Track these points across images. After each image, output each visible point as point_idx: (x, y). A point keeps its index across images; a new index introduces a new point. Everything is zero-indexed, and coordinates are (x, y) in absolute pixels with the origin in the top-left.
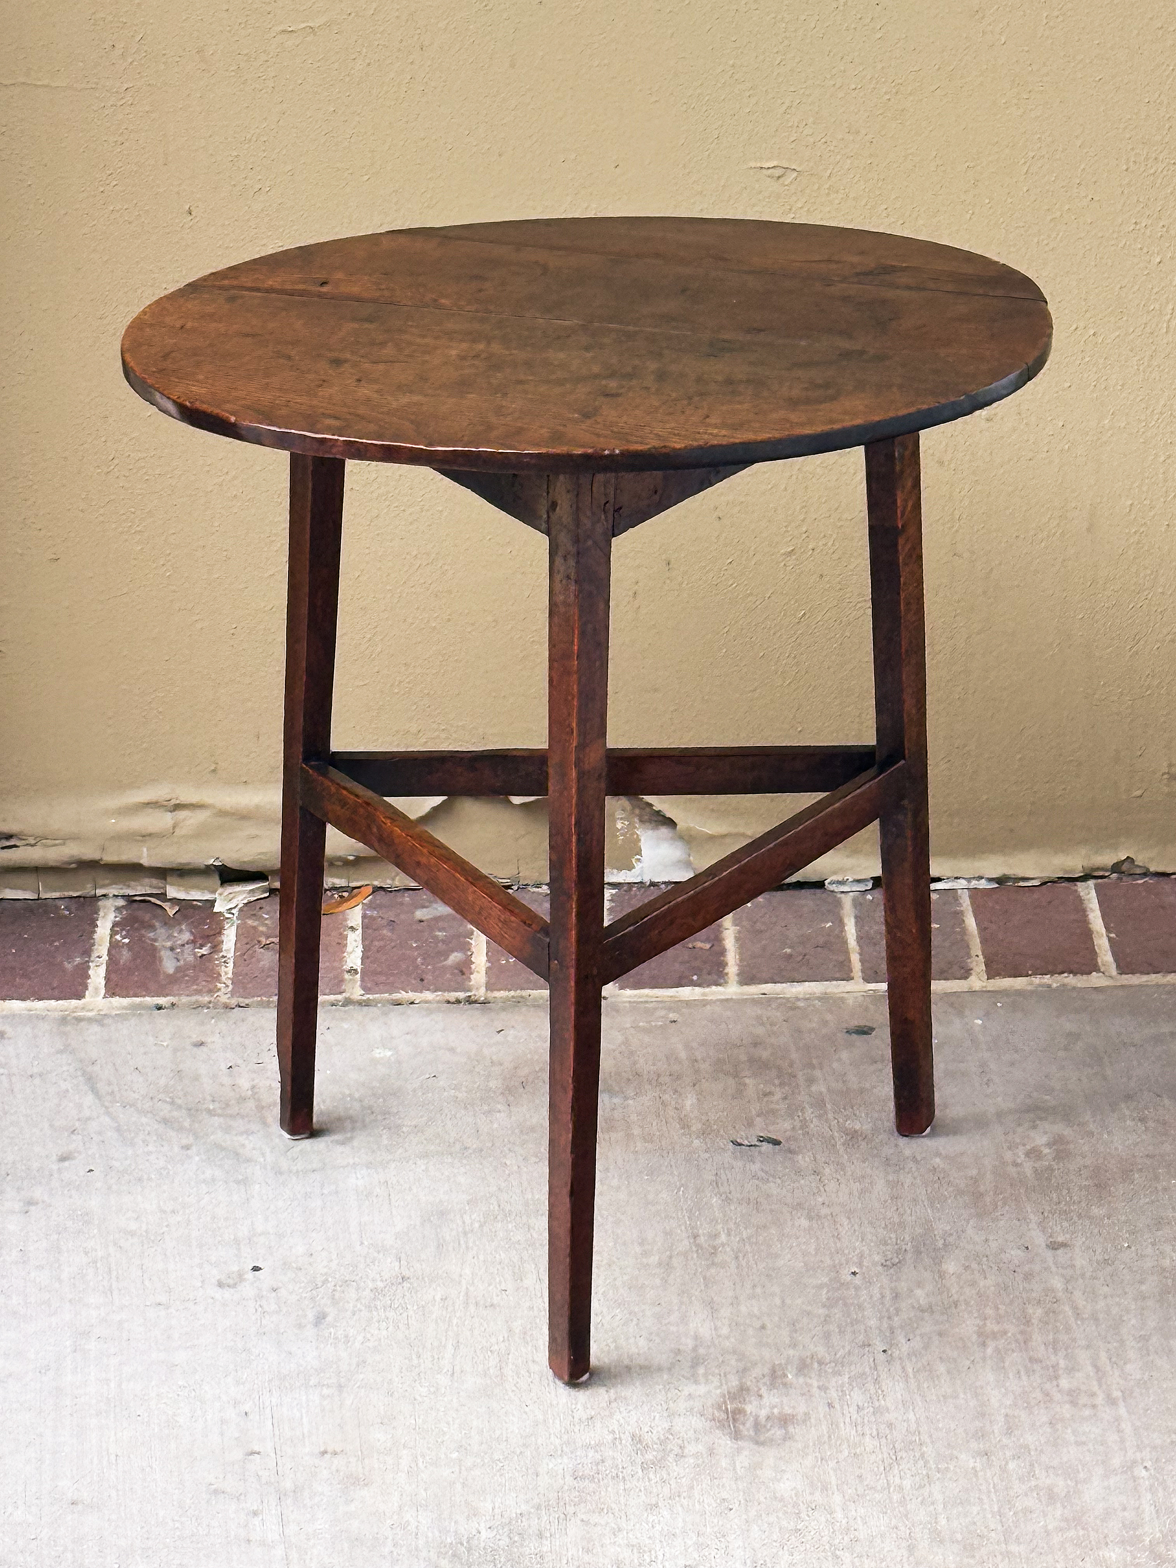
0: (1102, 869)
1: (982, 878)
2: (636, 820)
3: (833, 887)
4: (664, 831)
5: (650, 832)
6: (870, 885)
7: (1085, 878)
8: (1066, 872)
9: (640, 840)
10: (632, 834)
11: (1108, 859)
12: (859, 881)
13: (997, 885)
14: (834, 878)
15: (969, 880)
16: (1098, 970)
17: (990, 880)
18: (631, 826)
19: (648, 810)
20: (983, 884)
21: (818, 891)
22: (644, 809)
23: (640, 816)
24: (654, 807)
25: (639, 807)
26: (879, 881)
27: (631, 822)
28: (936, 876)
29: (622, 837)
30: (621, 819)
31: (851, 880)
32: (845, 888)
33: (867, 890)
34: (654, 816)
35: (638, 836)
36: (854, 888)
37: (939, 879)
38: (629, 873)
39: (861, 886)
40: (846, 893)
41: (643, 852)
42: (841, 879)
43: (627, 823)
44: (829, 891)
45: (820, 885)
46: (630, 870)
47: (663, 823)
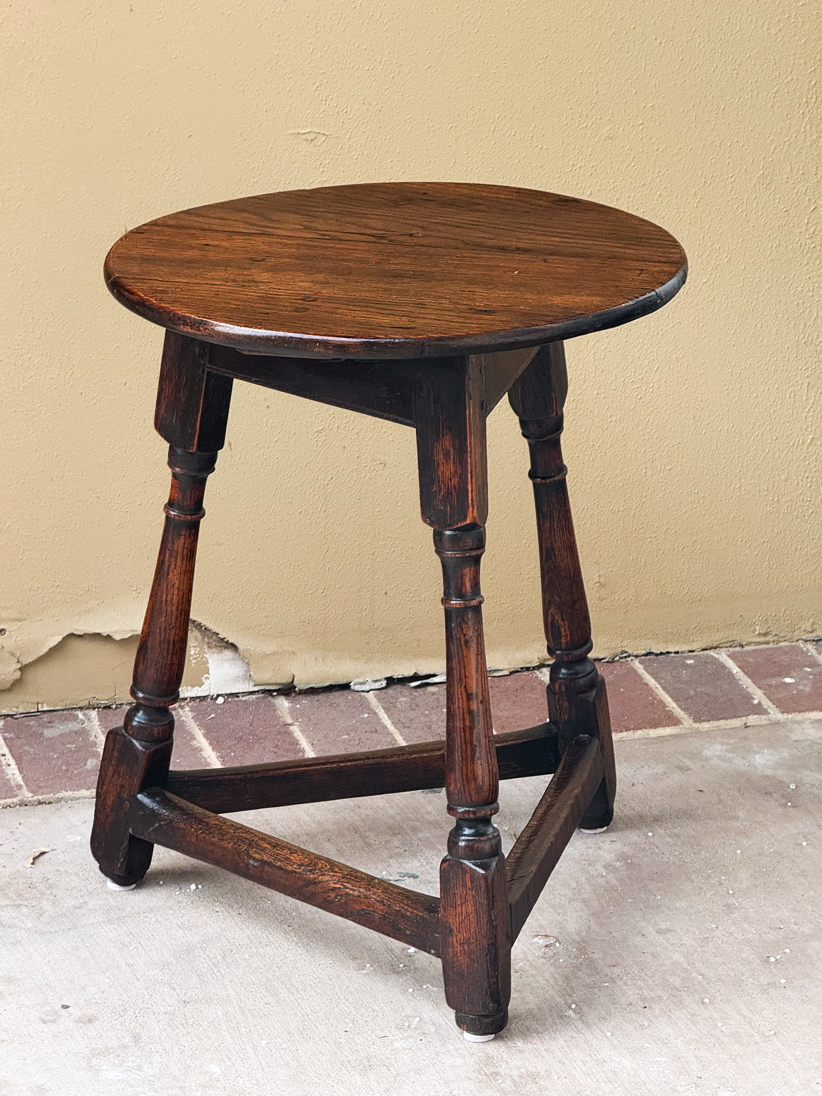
2: (206, 647)
3: (357, 688)
4: (228, 654)
5: (215, 656)
6: (384, 683)
7: (542, 665)
9: (208, 663)
10: (202, 658)
12: (376, 681)
14: (356, 680)
18: (202, 652)
19: (214, 638)
21: (346, 692)
22: (212, 637)
23: (208, 643)
24: (219, 636)
25: (208, 636)
26: (391, 681)
27: (202, 648)
28: (432, 673)
29: (194, 661)
30: (194, 647)
31: (370, 680)
32: (367, 688)
33: (382, 689)
34: (219, 642)
35: (207, 659)
36: (373, 687)
37: (434, 675)
38: (200, 689)
39: (377, 685)
40: (368, 692)
41: (210, 672)
42: (362, 681)
43: (198, 649)
44: (354, 691)
45: (346, 687)
46: (200, 686)
47: (226, 648)
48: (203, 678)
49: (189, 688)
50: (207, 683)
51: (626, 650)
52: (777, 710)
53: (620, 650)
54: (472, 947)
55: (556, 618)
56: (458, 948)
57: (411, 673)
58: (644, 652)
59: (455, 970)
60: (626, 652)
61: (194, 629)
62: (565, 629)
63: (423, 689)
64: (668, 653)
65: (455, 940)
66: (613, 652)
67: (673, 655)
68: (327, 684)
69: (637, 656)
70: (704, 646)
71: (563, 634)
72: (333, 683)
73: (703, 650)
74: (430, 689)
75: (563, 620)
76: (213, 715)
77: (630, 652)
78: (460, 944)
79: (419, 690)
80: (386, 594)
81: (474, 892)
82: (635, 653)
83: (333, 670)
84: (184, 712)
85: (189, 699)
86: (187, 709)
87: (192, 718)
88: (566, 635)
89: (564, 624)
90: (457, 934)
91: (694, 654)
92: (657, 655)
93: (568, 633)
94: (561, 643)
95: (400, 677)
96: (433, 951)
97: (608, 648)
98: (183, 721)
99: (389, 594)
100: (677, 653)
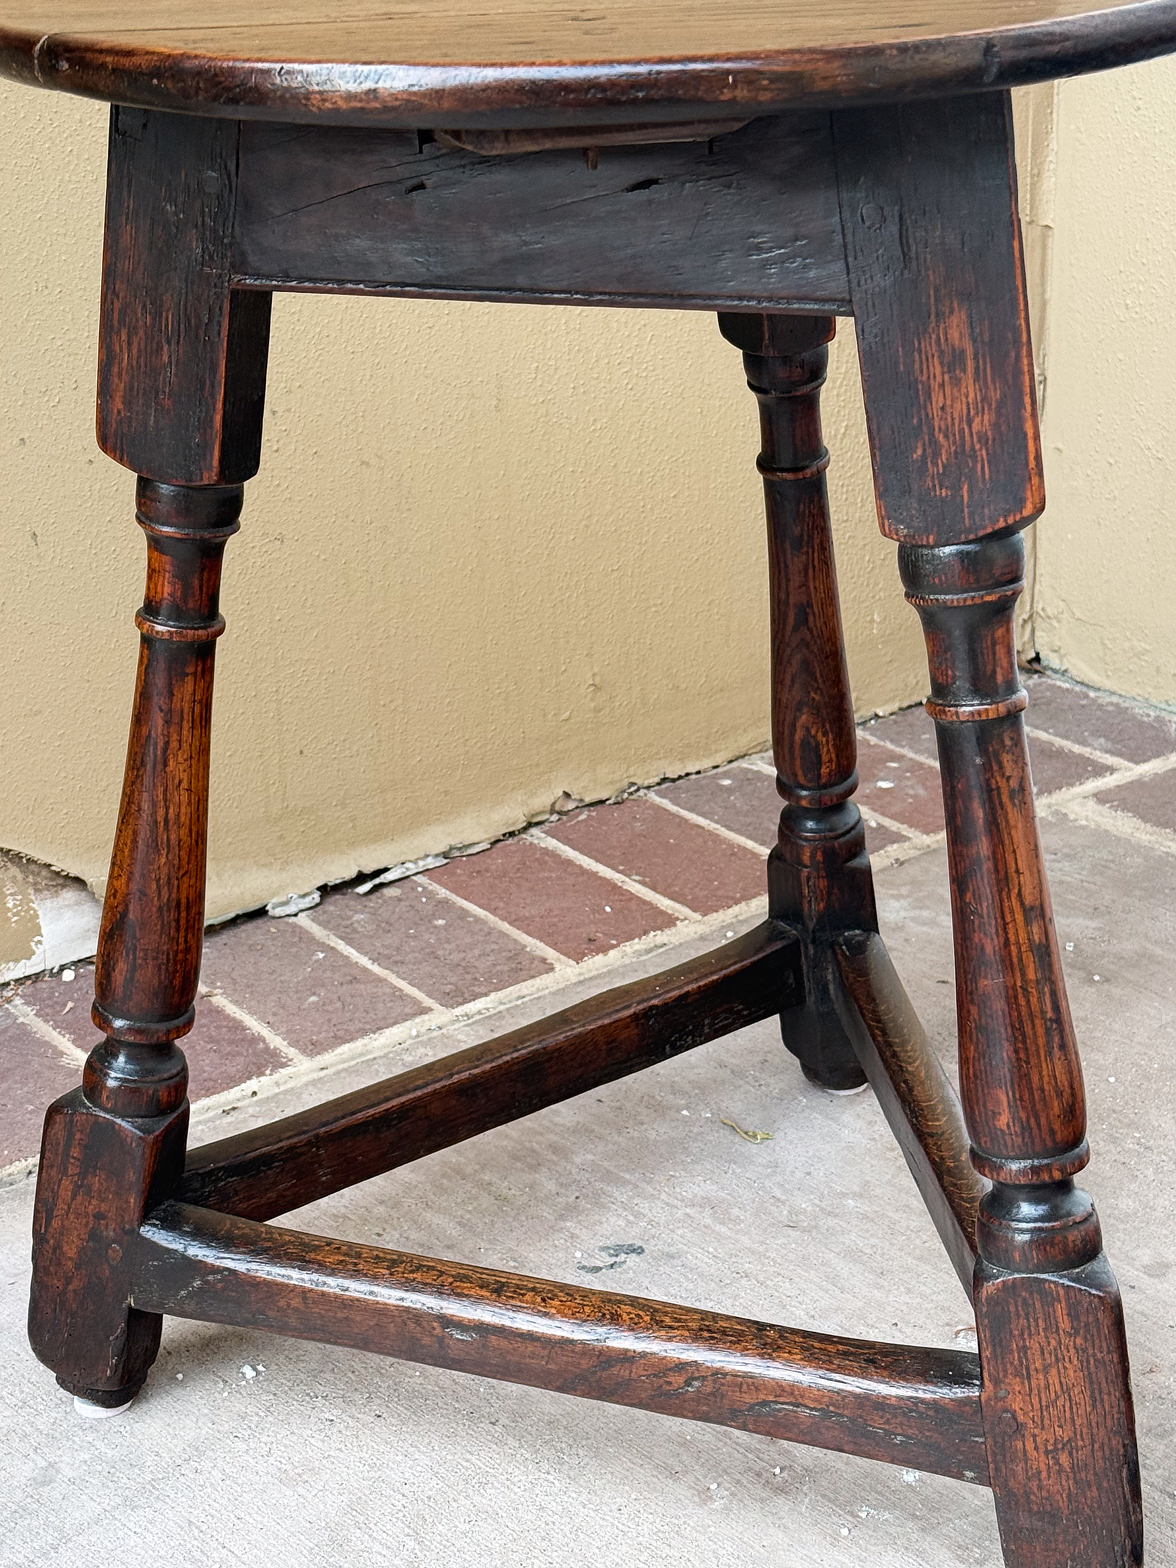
0: (543, 812)
1: (428, 856)
2: (31, 891)
3: (278, 912)
4: (69, 895)
5: (48, 903)
6: (317, 896)
7: (530, 825)
8: (507, 824)
9: (37, 917)
10: (27, 911)
11: (543, 800)
12: (304, 896)
13: (445, 861)
14: (275, 900)
15: (415, 862)
16: (679, 920)
17: (437, 856)
18: (26, 901)
19: (44, 873)
20: (431, 863)
21: (260, 922)
22: (39, 874)
23: (35, 884)
24: (53, 868)
25: (33, 873)
26: (325, 890)
27: (25, 895)
28: (382, 866)
29: (16, 918)
30: (11, 894)
31: (295, 896)
32: (292, 909)
33: (317, 905)
34: (52, 879)
35: (35, 911)
36: (302, 906)
37: (386, 870)
38: (28, 963)
39: (308, 902)
40: (296, 915)
41: (43, 931)
42: (284, 899)
43: (19, 897)
44: (274, 918)
45: (261, 913)
46: (29, 959)
47: (63, 886)
48: (33, 944)
49: (11, 964)
50: (39, 950)
51: (632, 780)
52: (918, 833)
53: (625, 783)
54: (1080, 1455)
55: (813, 732)
56: (1039, 1461)
57: (350, 873)
58: (657, 780)
59: (1035, 1508)
60: (634, 784)
61: (9, 864)
62: (828, 750)
63: (378, 894)
64: (687, 775)
65: (1030, 1446)
66: (618, 786)
67: (694, 777)
68: (232, 915)
69: (648, 788)
70: (730, 756)
71: (825, 758)
72: (240, 912)
73: (731, 762)
74: (388, 892)
75: (825, 734)
76: (70, 1005)
77: (639, 782)
78: (1047, 1452)
79: (373, 897)
80: (301, 752)
81: (1079, 1341)
82: (646, 784)
83: (237, 891)
84: (15, 1006)
85: (12, 983)
86: (18, 1001)
87: (35, 1015)
88: (830, 761)
89: (827, 741)
90: (1036, 1431)
91: (719, 770)
92: (674, 780)
93: (833, 756)
94: (819, 775)
95: (338, 882)
96: (969, 1474)
97: (612, 783)
98: (22, 1023)
99: (305, 752)
100: (698, 773)
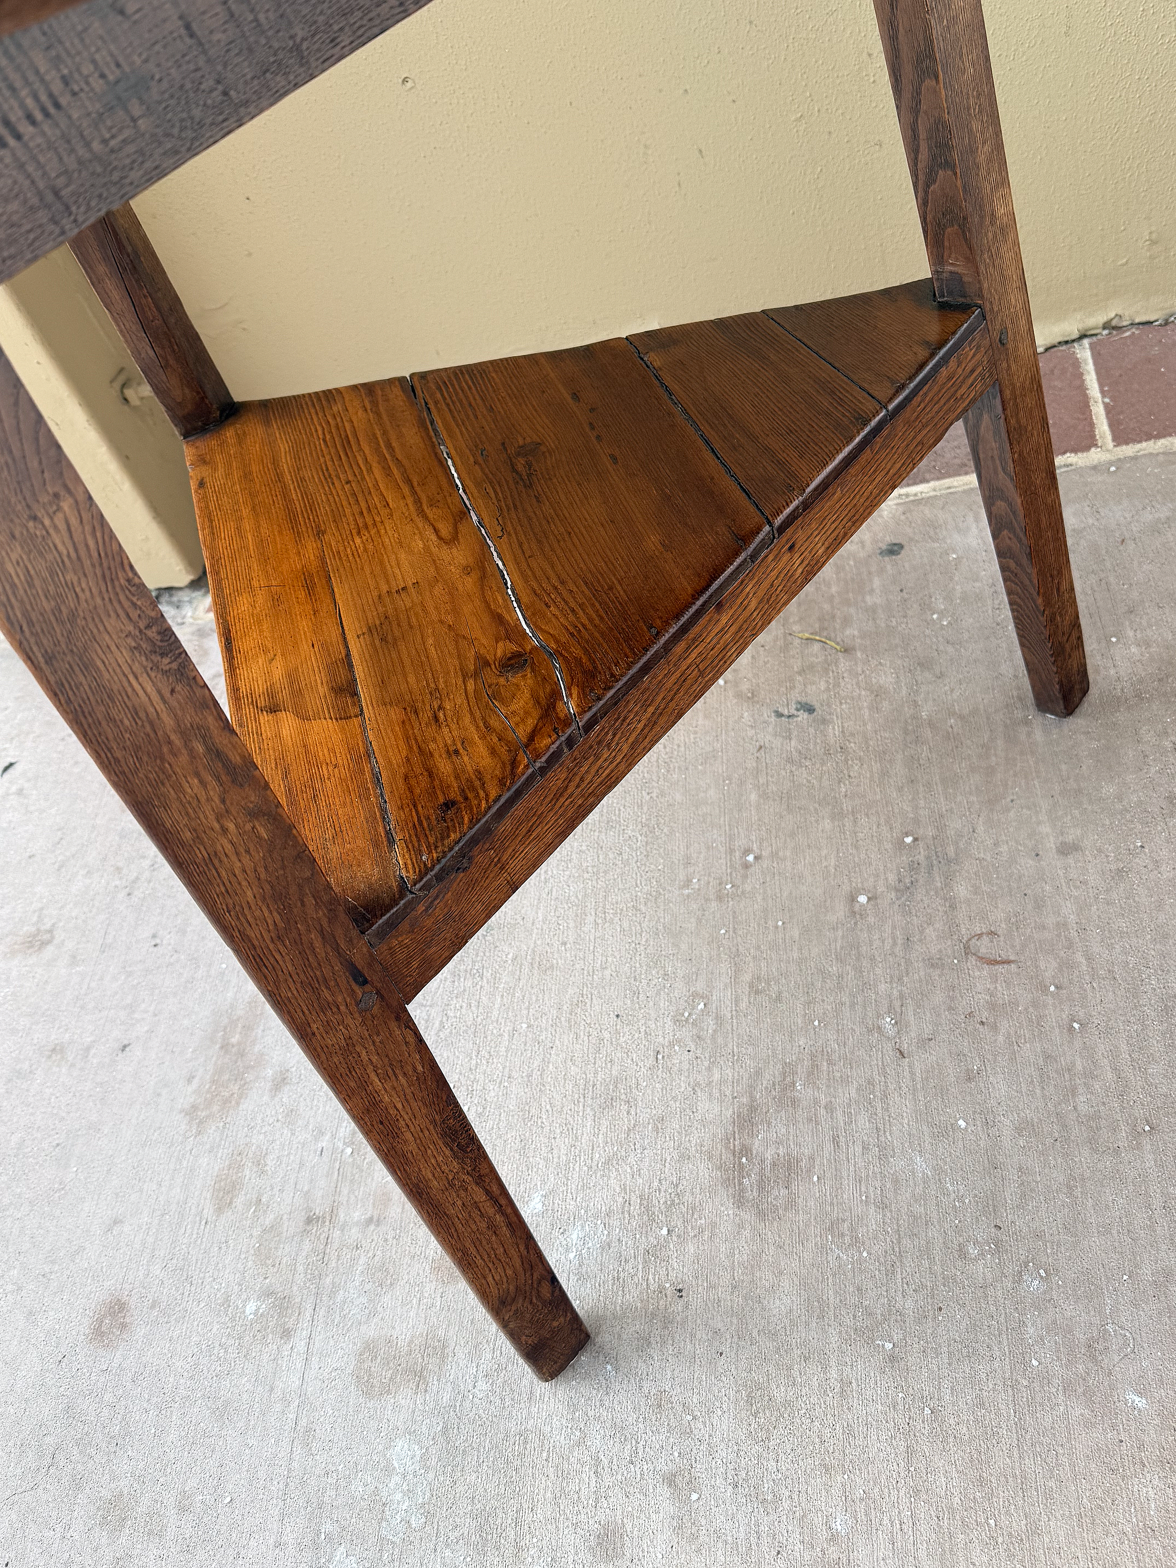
0: (1095, 328)
8: (1065, 335)
11: (1100, 319)
16: (1096, 446)
